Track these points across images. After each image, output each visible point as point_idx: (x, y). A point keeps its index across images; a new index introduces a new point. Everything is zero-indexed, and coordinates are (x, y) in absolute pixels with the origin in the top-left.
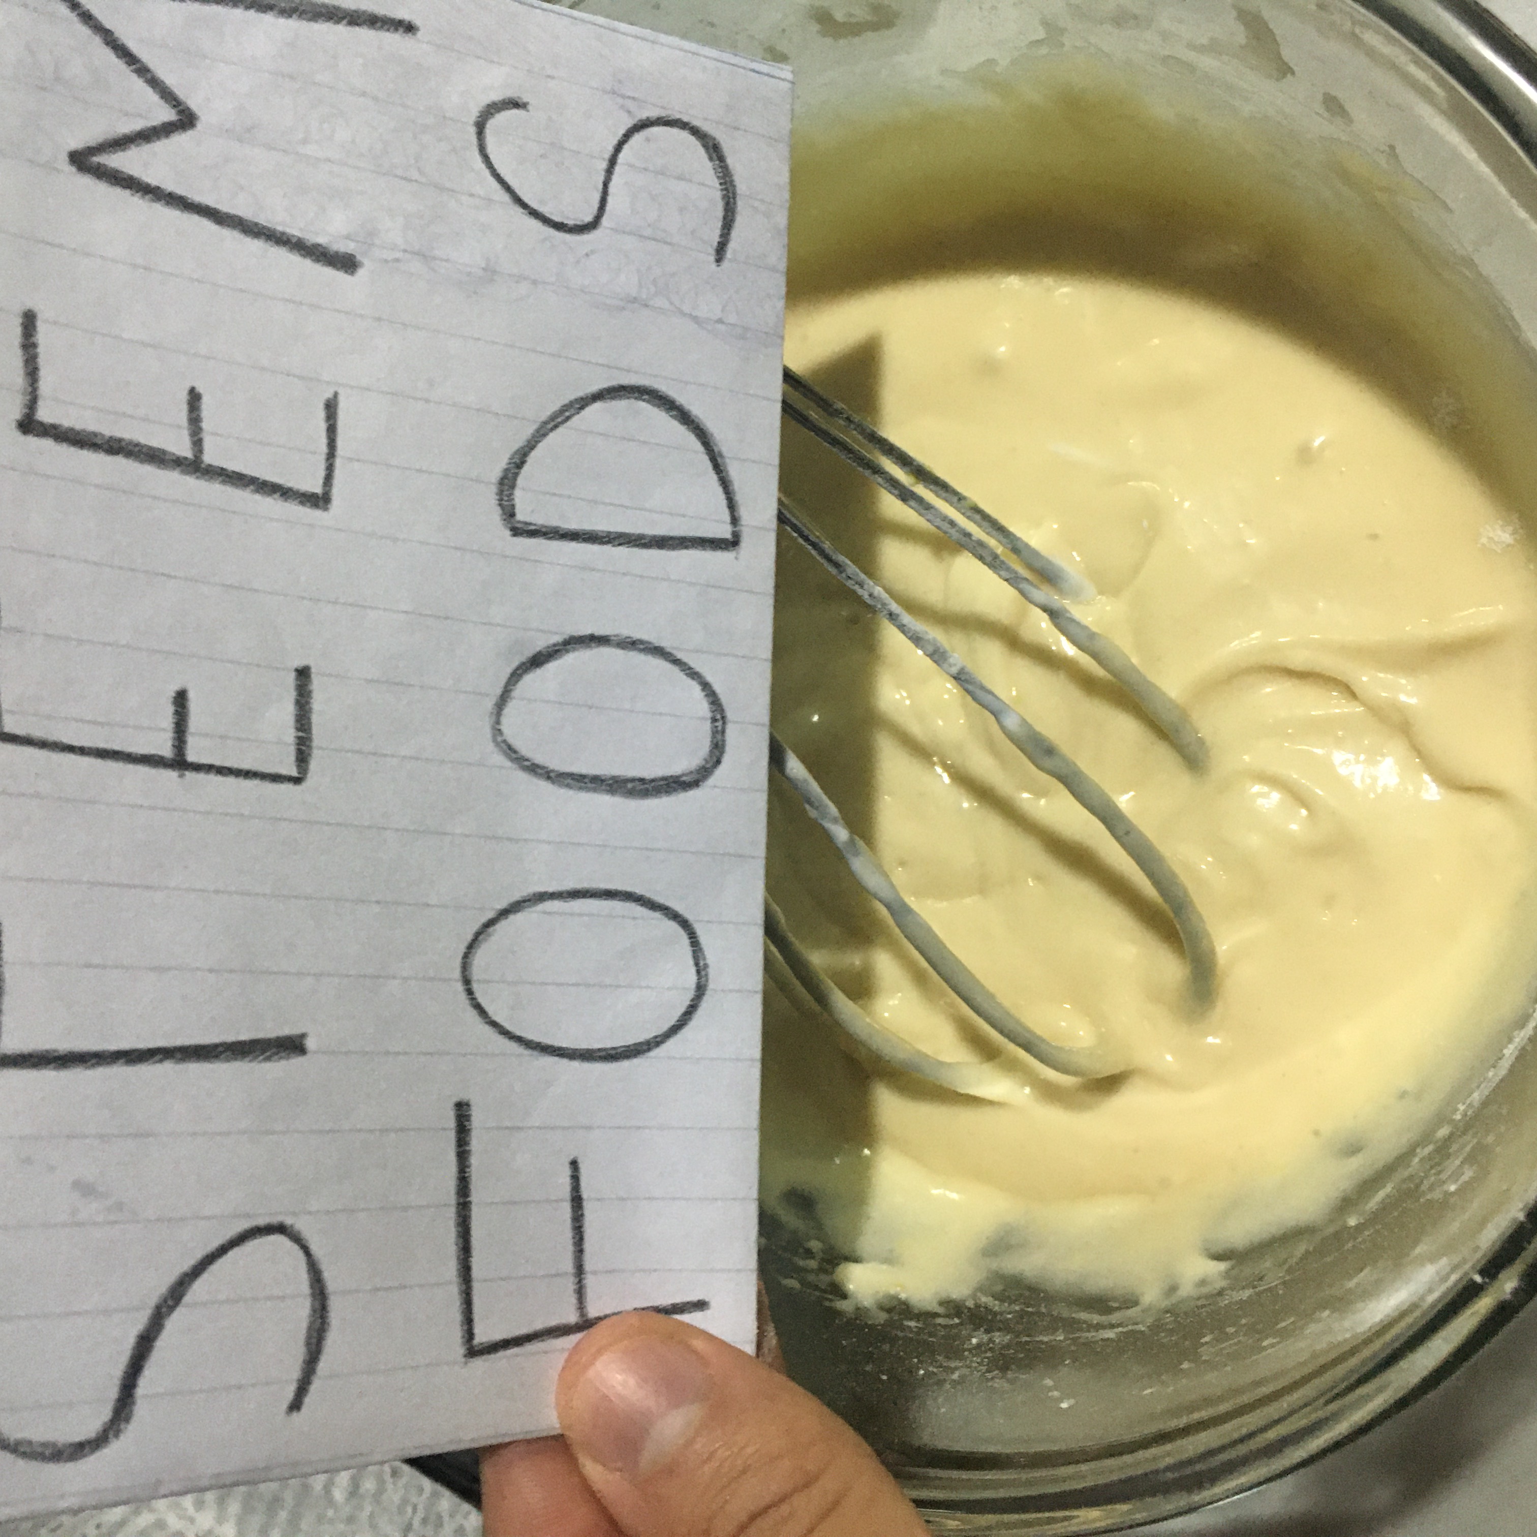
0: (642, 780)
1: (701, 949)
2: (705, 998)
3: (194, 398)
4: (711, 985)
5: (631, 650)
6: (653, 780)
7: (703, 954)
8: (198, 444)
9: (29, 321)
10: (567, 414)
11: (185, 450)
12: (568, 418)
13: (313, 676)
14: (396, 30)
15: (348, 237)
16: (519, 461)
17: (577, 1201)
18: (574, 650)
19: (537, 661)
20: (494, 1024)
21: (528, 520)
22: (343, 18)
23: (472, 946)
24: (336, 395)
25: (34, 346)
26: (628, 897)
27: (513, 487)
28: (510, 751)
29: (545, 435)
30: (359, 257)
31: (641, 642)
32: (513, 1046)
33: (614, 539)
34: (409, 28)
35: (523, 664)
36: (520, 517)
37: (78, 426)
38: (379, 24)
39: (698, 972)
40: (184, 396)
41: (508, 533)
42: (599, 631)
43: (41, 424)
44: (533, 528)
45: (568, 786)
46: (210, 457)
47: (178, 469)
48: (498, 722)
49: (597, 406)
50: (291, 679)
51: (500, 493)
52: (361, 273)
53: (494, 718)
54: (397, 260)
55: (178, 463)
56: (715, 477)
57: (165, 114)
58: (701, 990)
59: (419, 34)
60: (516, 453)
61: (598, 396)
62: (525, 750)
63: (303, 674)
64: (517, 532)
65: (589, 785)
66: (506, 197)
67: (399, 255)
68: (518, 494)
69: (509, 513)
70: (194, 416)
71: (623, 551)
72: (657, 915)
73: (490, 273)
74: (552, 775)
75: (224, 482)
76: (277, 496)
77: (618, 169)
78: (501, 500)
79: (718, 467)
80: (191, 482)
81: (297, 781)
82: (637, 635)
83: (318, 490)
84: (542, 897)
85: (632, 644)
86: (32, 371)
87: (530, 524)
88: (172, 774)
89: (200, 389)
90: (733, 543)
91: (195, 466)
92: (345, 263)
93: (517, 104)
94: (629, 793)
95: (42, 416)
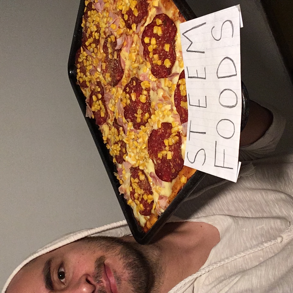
4: (235, 131)
11: (197, 76)
19: (221, 93)
28: (220, 103)
36: (219, 76)
49: (223, 61)
53: (219, 100)
54: (207, 50)
56: (234, 66)
59: (206, 23)
61: (223, 60)
62: (221, 103)
63: (206, 97)
66: (214, 39)
68: (218, 74)
69: (217, 76)
72: (231, 122)
73: (213, 49)
74: (223, 106)
76: (202, 79)
77: (222, 30)
79: (234, 65)
81: (206, 107)
82: (229, 89)
83: (205, 77)
84: (222, 120)
88: (199, 107)
90: (236, 75)
91: (198, 78)
92: (203, 52)
93: (214, 27)
94: (229, 108)
95: (189, 76)
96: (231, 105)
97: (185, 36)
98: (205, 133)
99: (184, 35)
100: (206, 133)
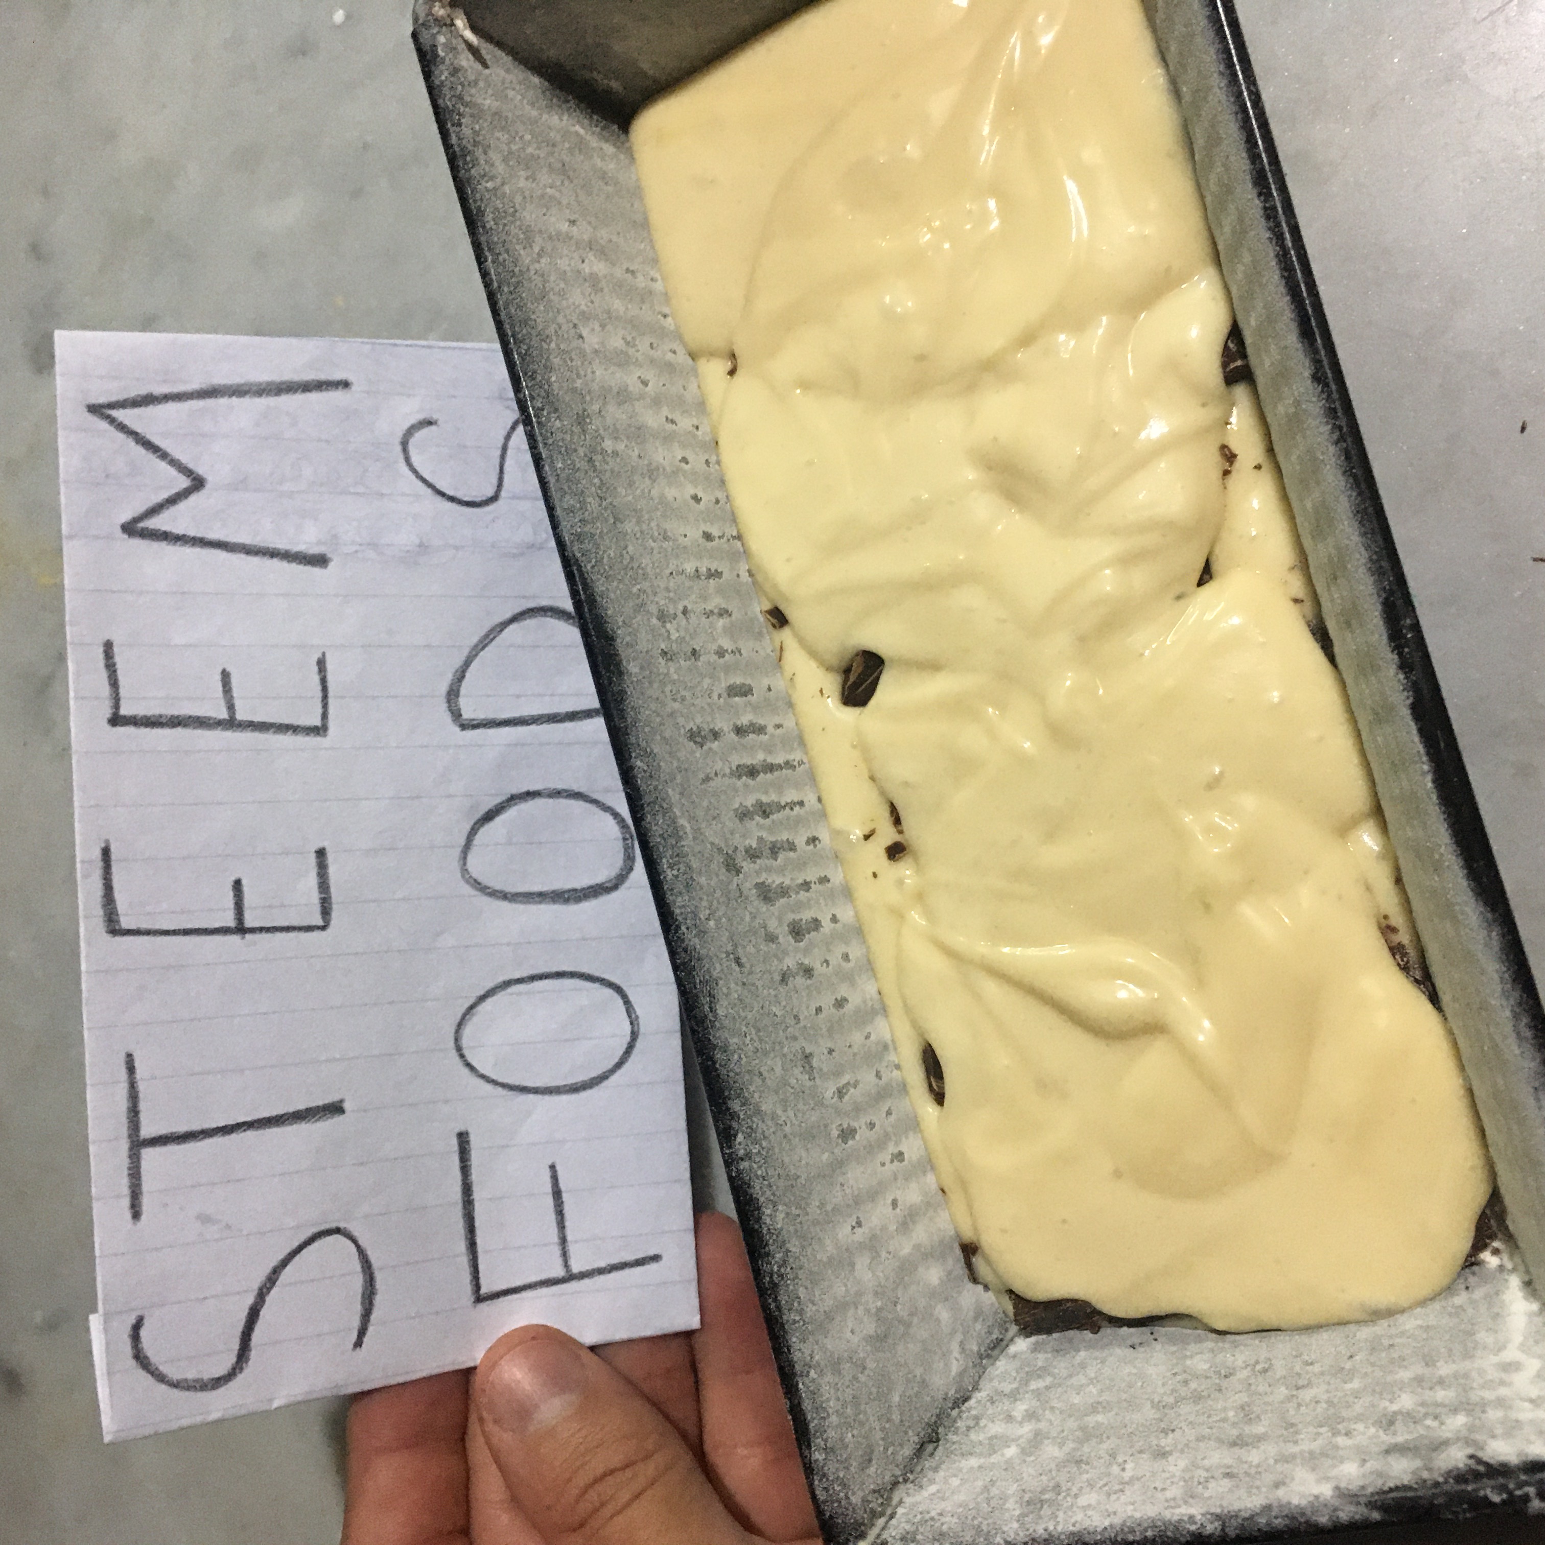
0: (575, 890)
1: (632, 1006)
2: (639, 1041)
3: (226, 676)
4: (642, 1030)
5: (558, 798)
6: (583, 889)
7: (634, 1009)
8: (231, 707)
9: (108, 647)
10: (491, 636)
11: (224, 715)
12: (492, 640)
13: (328, 855)
14: (337, 388)
15: (319, 543)
16: (460, 676)
17: (557, 1194)
18: (516, 804)
19: (489, 817)
20: (483, 1077)
21: (472, 717)
22: (299, 388)
23: (460, 1025)
24: (324, 654)
25: (114, 665)
26: (573, 975)
27: (457, 695)
28: (477, 885)
29: (476, 655)
30: (329, 555)
31: (566, 791)
32: (500, 1090)
33: (538, 719)
34: (346, 384)
35: (479, 820)
36: (465, 716)
37: (149, 713)
38: (324, 387)
39: (632, 1023)
40: (218, 677)
41: (458, 729)
42: (532, 788)
43: (125, 717)
44: (475, 722)
45: (521, 902)
46: (240, 716)
47: (220, 728)
48: (465, 864)
49: (513, 626)
50: (312, 860)
51: (449, 701)
52: (331, 565)
53: (462, 862)
54: (356, 552)
55: (219, 724)
57: (184, 482)
58: (634, 1035)
59: (354, 388)
60: (457, 671)
61: (514, 619)
62: (485, 880)
63: (321, 853)
64: (463, 727)
65: (537, 899)
66: (429, 491)
67: (358, 548)
68: (462, 700)
69: (456, 715)
70: (227, 688)
71: (545, 727)
72: (597, 985)
73: (423, 548)
74: (509, 896)
75: (252, 731)
76: (290, 732)
78: (449, 707)
80: (229, 734)
81: (323, 928)
82: (560, 786)
83: (317, 722)
84: (507, 984)
85: (557, 794)
86: (114, 684)
87: (474, 720)
88: (237, 938)
89: (228, 670)
91: (231, 723)
92: (320, 561)
93: (429, 423)
94: (567, 901)
95: (124, 711)
96: (578, 885)
97: (122, 428)
98: (336, 1109)
99: (112, 420)
100: (347, 1106)
